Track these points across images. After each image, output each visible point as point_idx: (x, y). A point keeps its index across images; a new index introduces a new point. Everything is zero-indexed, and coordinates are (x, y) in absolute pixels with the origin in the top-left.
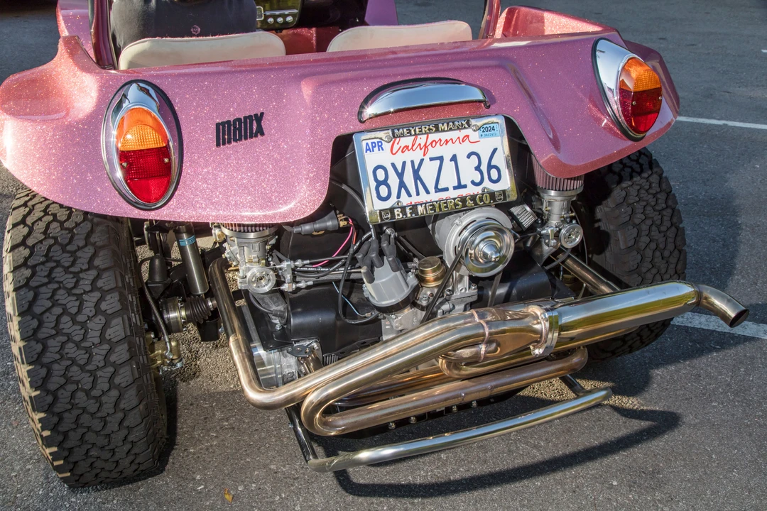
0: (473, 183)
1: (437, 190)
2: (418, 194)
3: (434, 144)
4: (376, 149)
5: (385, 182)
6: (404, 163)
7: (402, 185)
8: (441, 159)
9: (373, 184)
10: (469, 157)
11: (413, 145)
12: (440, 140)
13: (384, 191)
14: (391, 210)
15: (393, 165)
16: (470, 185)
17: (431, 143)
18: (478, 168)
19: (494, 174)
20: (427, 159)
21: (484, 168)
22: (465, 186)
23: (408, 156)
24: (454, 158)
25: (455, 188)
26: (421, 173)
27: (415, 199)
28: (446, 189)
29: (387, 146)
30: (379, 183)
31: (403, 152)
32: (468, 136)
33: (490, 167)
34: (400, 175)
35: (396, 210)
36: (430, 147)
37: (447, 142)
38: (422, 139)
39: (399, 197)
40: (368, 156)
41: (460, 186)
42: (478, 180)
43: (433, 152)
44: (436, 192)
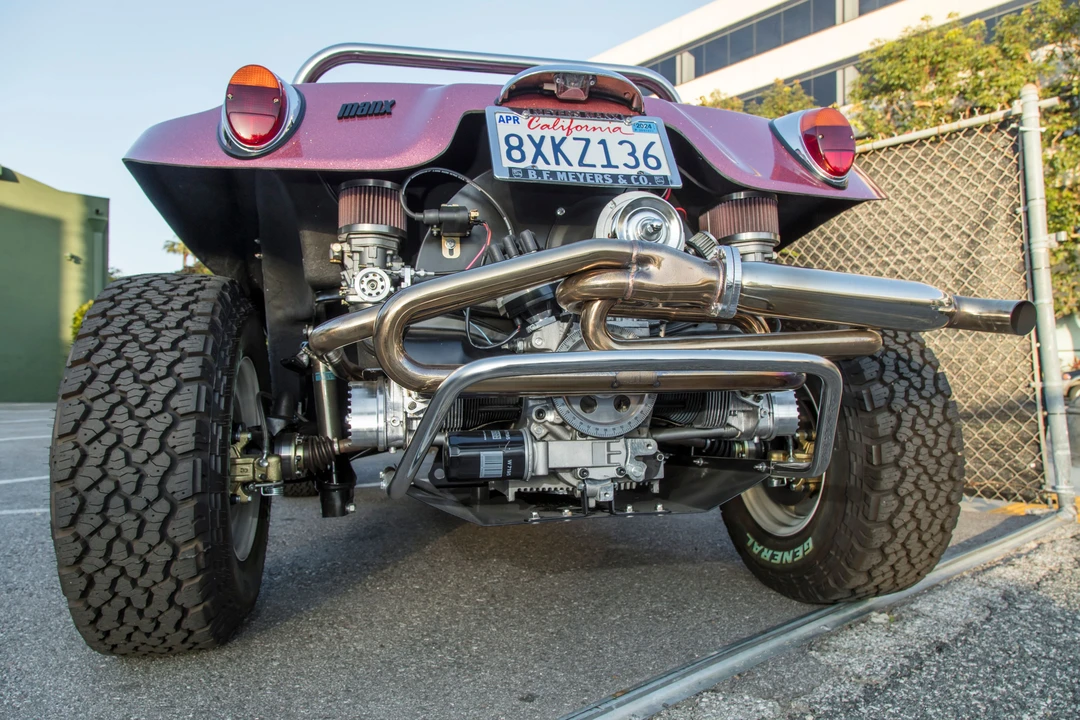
0: (626, 165)
1: (582, 164)
2: (557, 163)
3: (579, 128)
4: (511, 122)
5: (519, 148)
6: (543, 138)
7: (539, 153)
8: (588, 141)
9: (504, 148)
10: (621, 143)
11: (554, 126)
12: (587, 126)
13: (516, 154)
14: (525, 171)
15: (530, 136)
16: (621, 166)
17: (577, 127)
18: (632, 154)
19: (652, 162)
20: (570, 138)
21: (640, 154)
22: (617, 167)
23: (548, 133)
24: (603, 142)
25: (603, 166)
26: (562, 148)
27: (553, 167)
28: (593, 166)
29: (523, 121)
30: (511, 148)
31: (542, 129)
32: (620, 128)
33: (646, 156)
34: (538, 146)
35: (530, 172)
36: (574, 130)
37: (594, 129)
38: (565, 122)
39: (534, 162)
40: (501, 126)
41: (609, 165)
42: (632, 162)
43: (575, 134)
44: (580, 166)
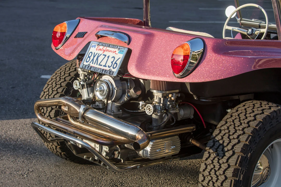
0: (109, 66)
1: (100, 65)
4: (94, 47)
5: (90, 57)
6: (97, 54)
8: (106, 56)
10: (112, 58)
11: (102, 49)
12: (109, 50)
13: (88, 60)
15: (94, 53)
16: (107, 67)
17: (106, 50)
18: (112, 62)
19: (115, 66)
20: (102, 54)
21: (114, 63)
24: (108, 57)
25: (104, 66)
26: (99, 58)
28: (101, 65)
29: (96, 47)
30: (88, 57)
31: (99, 50)
32: (116, 51)
33: (115, 63)
34: (94, 57)
35: (87, 66)
36: (105, 51)
39: (90, 63)
40: (91, 48)
41: (105, 66)
42: (110, 66)
43: (105, 53)
44: (99, 65)
